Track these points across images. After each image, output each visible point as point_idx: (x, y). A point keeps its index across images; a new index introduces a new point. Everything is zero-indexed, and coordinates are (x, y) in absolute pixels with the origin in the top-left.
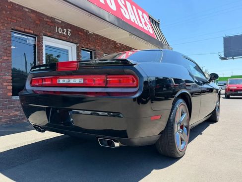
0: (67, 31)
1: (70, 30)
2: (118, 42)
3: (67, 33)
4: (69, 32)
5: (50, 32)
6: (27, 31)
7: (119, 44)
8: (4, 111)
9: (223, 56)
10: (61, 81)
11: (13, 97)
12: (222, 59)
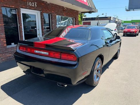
0: (35, 4)
1: (36, 3)
2: (65, 7)
3: (34, 5)
4: (36, 5)
5: (24, 6)
6: (11, 6)
7: (66, 8)
8: (3, 55)
9: (128, 9)
10: (37, 51)
11: (7, 46)
12: (127, 10)
